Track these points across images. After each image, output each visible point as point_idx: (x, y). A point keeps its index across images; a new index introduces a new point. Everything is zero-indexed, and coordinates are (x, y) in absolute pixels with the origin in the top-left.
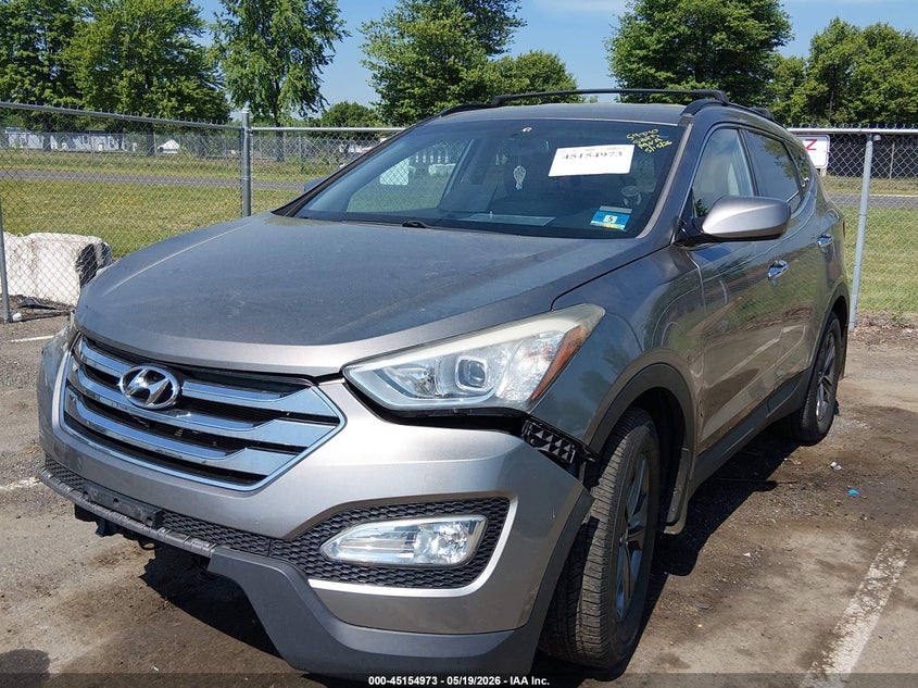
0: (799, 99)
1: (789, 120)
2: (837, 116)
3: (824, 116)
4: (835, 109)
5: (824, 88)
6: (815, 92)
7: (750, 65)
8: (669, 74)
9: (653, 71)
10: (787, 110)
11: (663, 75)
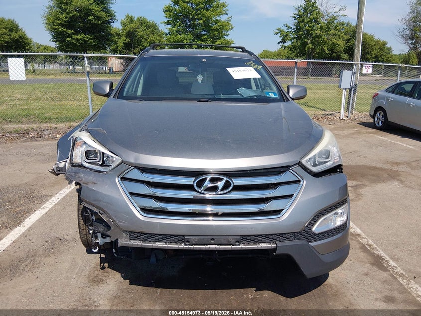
0: (120, 44)
1: (118, 52)
2: (135, 51)
3: (130, 50)
4: (134, 49)
5: (128, 40)
6: (125, 42)
7: (101, 29)
8: (72, 31)
9: (65, 30)
10: (116, 48)
11: (70, 32)
